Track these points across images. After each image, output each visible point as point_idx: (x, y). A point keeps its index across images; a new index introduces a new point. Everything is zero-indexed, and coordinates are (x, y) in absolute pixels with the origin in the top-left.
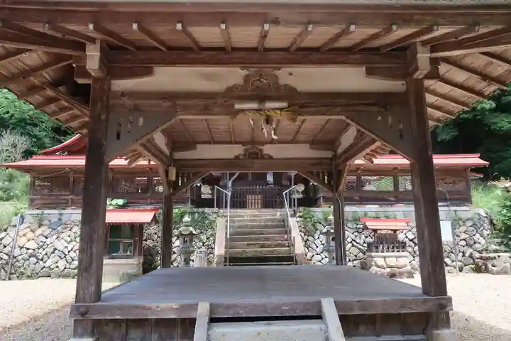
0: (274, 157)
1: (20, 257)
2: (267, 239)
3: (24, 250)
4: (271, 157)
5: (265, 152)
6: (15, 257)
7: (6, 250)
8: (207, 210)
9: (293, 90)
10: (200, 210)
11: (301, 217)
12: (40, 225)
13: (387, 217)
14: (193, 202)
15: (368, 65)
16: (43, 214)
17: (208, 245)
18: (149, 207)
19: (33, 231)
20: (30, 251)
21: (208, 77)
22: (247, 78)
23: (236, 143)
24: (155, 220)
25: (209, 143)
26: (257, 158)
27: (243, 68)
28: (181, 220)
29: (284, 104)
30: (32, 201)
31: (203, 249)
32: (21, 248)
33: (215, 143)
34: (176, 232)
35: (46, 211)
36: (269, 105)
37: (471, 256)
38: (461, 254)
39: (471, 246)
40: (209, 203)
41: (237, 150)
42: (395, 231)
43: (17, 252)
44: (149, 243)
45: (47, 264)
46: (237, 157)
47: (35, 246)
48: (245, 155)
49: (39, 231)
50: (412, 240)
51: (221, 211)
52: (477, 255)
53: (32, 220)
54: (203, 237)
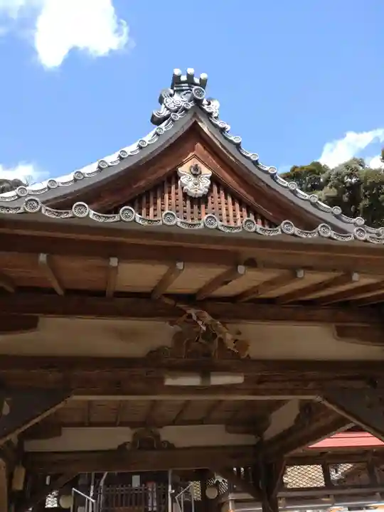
0: (177, 445)
5: (163, 438)
15: (339, 324)
23: (122, 424)
25: (81, 424)
26: (153, 449)
27: (172, 323)
33: (91, 425)
41: (122, 436)
46: (122, 447)
48: (134, 443)
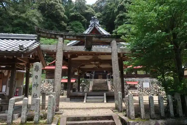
1: (44, 90)
2: (102, 86)
3: (45, 89)
4: (101, 68)
5: (100, 66)
6: (43, 90)
7: (41, 89)
8: (88, 79)
9: (100, 59)
10: (86, 79)
11: (111, 81)
12: (49, 83)
13: (134, 81)
14: (84, 77)
16: (49, 80)
17: (88, 88)
18: (74, 79)
19: (47, 84)
20: (47, 89)
21: (87, 57)
22: (93, 57)
24: (76, 82)
28: (82, 82)
29: (99, 62)
30: (46, 77)
31: (87, 89)
32: (45, 88)
34: (80, 85)
35: (50, 80)
36: (96, 62)
37: (156, 91)
38: (153, 91)
39: (156, 89)
40: (88, 78)
42: (134, 85)
43: (44, 89)
44: (74, 87)
45: (51, 92)
47: (48, 88)
49: (48, 84)
50: (140, 87)
51: (91, 80)
52: (157, 91)
53: (47, 82)
54: (87, 86)
